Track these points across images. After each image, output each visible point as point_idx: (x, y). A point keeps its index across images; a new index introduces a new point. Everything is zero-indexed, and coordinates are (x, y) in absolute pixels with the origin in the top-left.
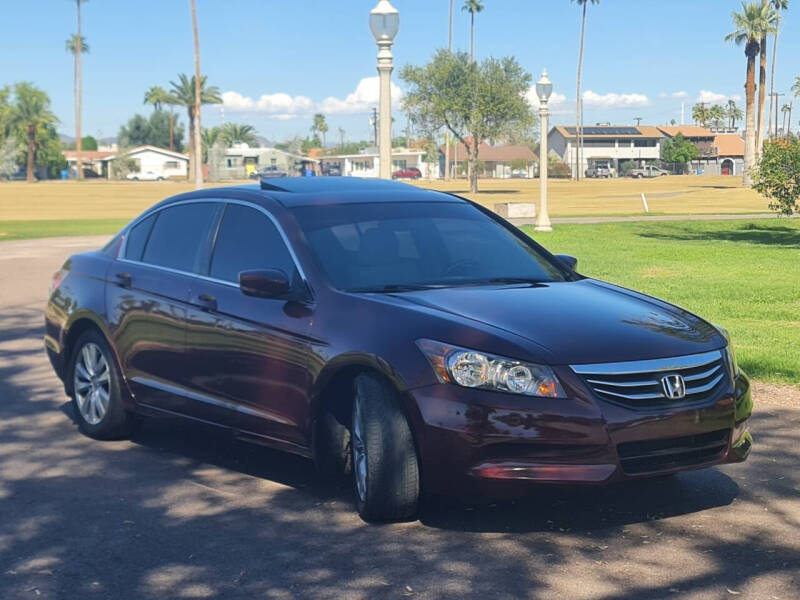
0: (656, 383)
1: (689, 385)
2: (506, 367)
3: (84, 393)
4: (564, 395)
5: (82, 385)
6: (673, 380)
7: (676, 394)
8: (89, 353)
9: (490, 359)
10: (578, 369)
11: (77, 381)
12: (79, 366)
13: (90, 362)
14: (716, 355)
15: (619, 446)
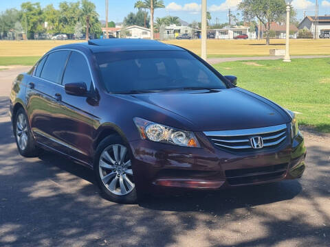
0: (248, 141)
1: (266, 142)
2: (173, 132)
3: (20, 135)
4: (199, 146)
5: (19, 132)
6: (256, 139)
7: (258, 146)
8: (21, 117)
9: (166, 128)
10: (207, 134)
11: (17, 130)
12: (18, 123)
13: (21, 121)
14: (284, 126)
15: (226, 171)
